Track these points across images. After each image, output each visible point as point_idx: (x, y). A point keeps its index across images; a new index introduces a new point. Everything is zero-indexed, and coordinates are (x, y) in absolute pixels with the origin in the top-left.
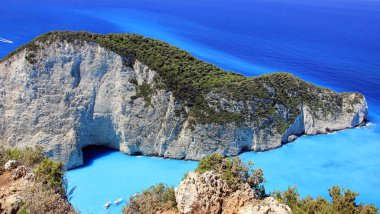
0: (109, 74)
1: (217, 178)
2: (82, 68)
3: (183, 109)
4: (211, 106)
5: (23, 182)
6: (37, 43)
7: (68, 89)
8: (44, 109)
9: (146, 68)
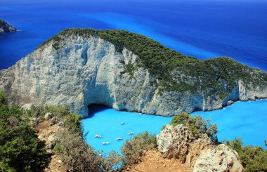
0: (106, 56)
1: (185, 129)
2: (88, 53)
3: (155, 81)
4: (174, 79)
5: (56, 127)
6: (59, 36)
7: (79, 67)
8: (64, 80)
9: (131, 52)
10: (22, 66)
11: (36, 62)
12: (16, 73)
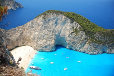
0: (66, 24)
2: (58, 22)
3: (87, 38)
4: (96, 38)
6: (46, 13)
7: (53, 28)
8: (46, 33)
9: (77, 24)
10: (28, 25)
11: (34, 24)
12: (26, 28)
